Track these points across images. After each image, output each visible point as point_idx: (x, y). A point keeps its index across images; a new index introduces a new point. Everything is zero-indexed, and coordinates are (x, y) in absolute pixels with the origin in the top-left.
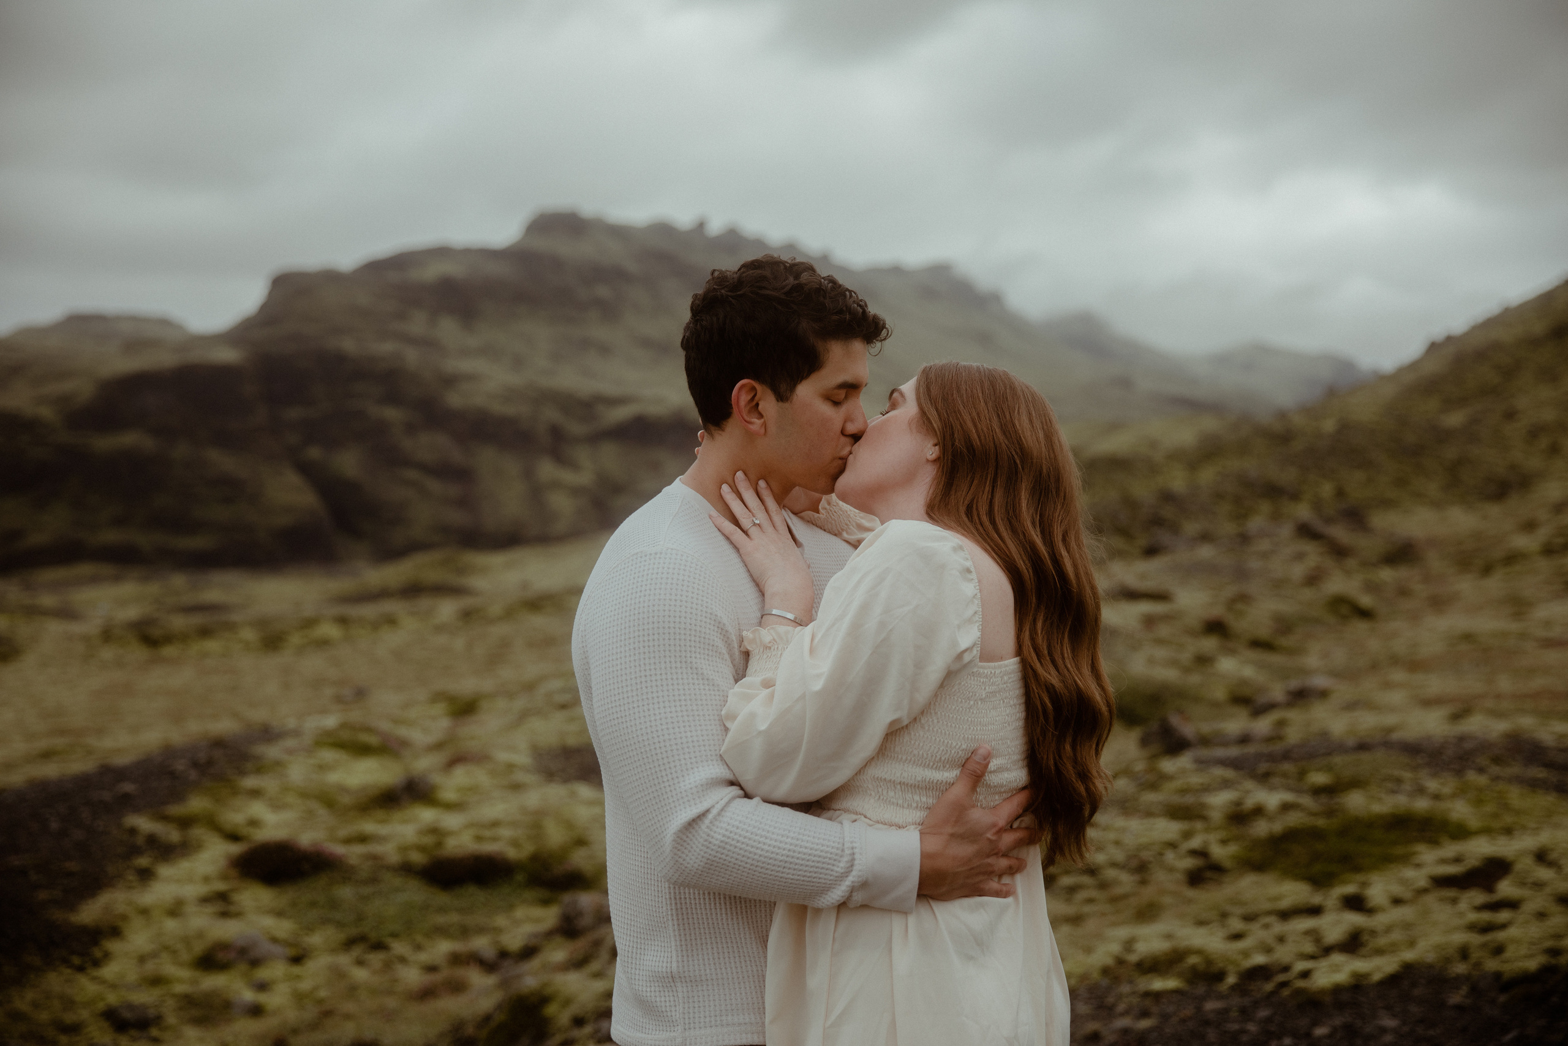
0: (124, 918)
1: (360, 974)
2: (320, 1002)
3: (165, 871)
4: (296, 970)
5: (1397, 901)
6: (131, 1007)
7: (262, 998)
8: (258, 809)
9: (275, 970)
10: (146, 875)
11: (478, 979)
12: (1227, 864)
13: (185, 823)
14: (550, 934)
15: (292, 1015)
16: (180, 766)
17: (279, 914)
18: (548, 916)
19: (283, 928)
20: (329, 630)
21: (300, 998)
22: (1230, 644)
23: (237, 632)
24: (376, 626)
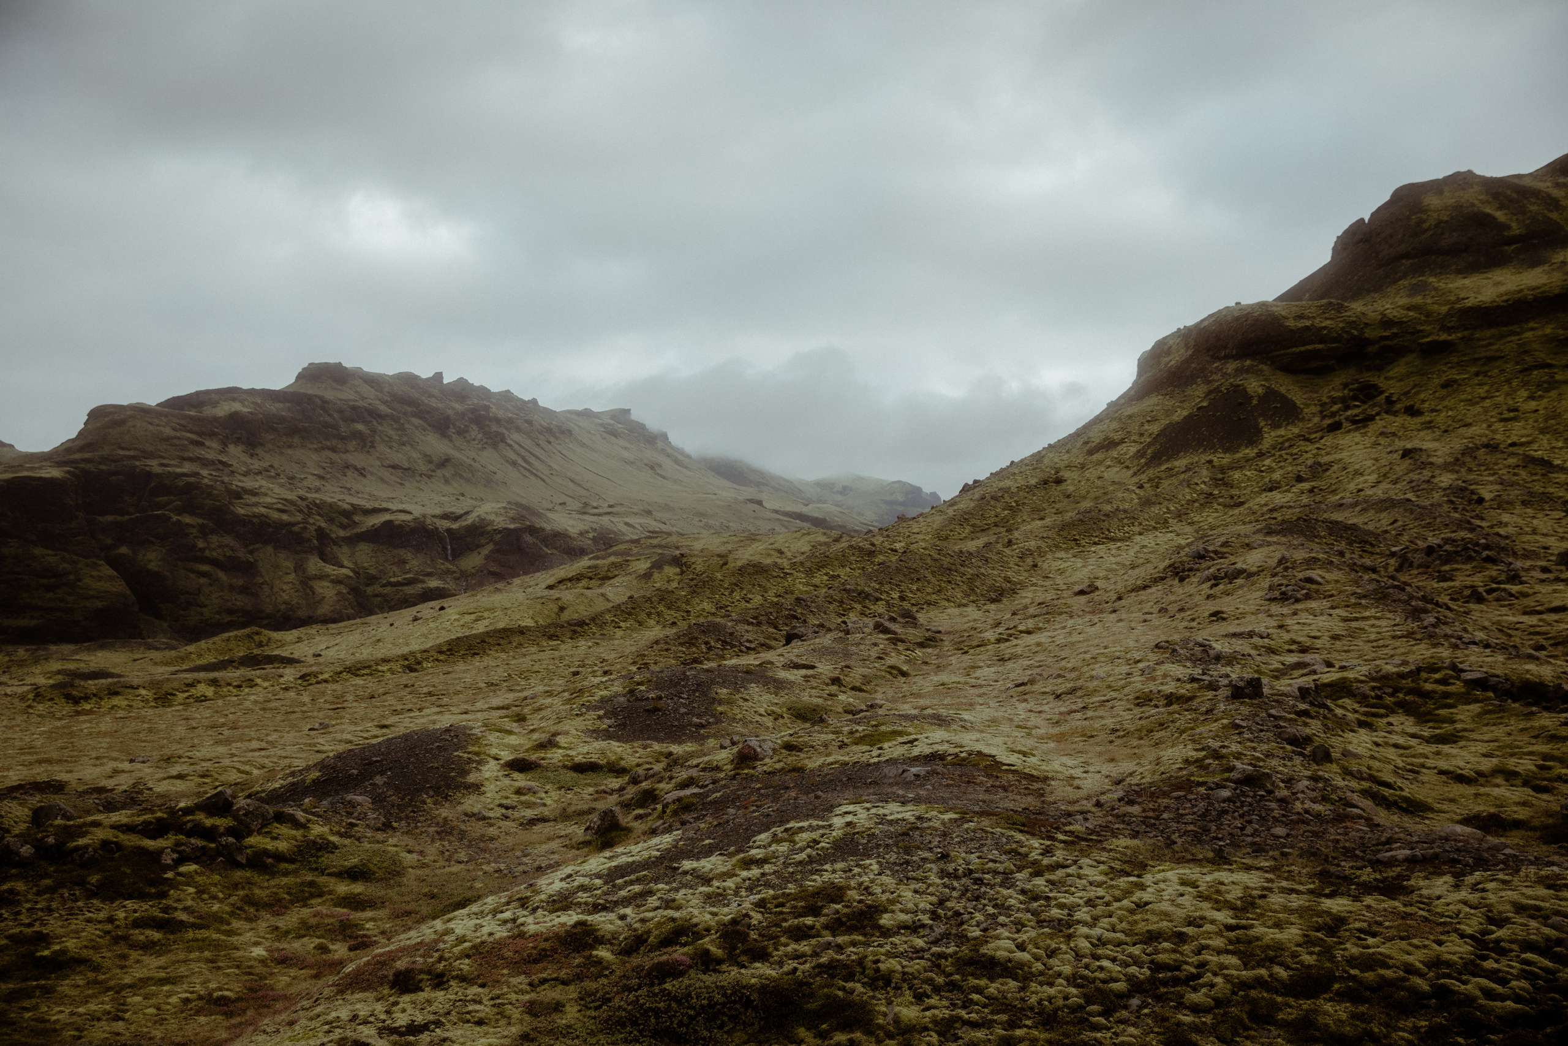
0: (482, 781)
3: (482, 768)
4: (548, 795)
5: (890, 748)
6: (503, 804)
8: (494, 750)
9: (541, 795)
10: (477, 769)
13: (475, 754)
17: (530, 780)
19: (535, 784)
20: (203, 689)
22: (843, 689)
23: (137, 692)
24: (239, 686)
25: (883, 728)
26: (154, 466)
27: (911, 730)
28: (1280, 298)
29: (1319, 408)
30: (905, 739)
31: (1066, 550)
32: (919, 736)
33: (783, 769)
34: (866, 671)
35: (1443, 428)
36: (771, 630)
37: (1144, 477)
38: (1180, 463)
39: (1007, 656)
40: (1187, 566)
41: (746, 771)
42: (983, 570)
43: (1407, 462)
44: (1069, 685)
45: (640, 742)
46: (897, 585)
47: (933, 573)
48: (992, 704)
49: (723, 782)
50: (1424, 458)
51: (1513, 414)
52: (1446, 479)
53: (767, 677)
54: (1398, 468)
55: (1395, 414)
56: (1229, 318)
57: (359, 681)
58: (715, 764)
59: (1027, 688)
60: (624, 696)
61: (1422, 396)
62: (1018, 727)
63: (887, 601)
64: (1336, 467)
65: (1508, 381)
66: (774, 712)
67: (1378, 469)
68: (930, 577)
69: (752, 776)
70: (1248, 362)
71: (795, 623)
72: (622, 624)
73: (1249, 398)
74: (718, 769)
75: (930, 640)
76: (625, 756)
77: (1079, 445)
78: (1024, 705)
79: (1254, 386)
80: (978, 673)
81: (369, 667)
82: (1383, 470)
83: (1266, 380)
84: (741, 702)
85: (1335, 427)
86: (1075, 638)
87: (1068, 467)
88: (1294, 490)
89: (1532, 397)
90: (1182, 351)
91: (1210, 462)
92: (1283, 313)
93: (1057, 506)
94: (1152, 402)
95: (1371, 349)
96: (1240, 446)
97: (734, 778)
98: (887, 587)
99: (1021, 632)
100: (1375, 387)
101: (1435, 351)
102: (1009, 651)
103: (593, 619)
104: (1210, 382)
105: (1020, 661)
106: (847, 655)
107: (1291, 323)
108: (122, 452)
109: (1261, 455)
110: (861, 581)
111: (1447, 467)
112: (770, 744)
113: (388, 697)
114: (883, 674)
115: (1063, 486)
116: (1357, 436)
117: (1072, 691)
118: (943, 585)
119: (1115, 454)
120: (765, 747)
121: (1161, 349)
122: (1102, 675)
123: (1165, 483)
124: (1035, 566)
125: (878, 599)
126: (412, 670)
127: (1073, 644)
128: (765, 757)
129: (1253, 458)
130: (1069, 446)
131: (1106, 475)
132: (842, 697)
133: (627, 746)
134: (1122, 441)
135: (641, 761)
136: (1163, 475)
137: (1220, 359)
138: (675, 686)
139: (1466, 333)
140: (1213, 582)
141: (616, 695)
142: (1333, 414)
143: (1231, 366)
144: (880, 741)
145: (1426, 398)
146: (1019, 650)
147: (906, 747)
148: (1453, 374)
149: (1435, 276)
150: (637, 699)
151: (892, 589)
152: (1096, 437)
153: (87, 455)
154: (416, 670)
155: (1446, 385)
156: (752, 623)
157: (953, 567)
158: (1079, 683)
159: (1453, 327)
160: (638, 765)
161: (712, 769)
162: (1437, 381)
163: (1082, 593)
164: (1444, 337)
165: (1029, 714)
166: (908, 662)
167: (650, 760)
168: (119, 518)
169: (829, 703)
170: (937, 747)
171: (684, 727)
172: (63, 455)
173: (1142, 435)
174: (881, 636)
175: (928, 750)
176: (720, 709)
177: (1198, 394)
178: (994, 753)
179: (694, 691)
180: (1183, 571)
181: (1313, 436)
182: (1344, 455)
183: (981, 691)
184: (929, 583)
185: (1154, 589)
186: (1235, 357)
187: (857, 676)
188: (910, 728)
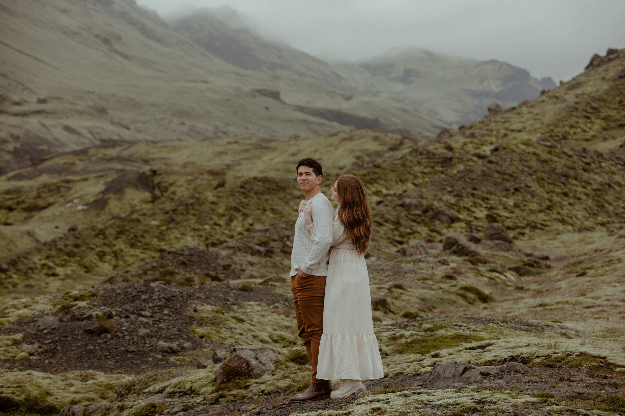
5: (450, 354)
12: (389, 352)
25: (441, 332)
27: (483, 334)
30: (474, 344)
32: (495, 341)
33: (289, 387)
34: (427, 293)
41: (234, 392)
45: (77, 372)
46: (483, 199)
47: (540, 180)
49: (200, 408)
53: (273, 295)
58: (188, 386)
60: (54, 315)
63: (468, 223)
66: (283, 339)
68: (535, 186)
69: (244, 397)
72: (59, 270)
74: (192, 392)
75: (532, 266)
76: (55, 391)
84: (232, 323)
97: (216, 401)
98: (467, 202)
103: (13, 263)
110: (428, 192)
112: (271, 354)
114: (453, 297)
118: (555, 198)
120: (264, 358)
125: (453, 220)
128: (263, 372)
133: (57, 377)
135: (78, 397)
138: (133, 301)
141: (42, 314)
144: (435, 347)
150: (74, 318)
151: (475, 204)
156: (258, 253)
157: (572, 173)
160: (74, 402)
161: (185, 394)
166: (492, 282)
167: (91, 395)
170: (520, 351)
171: (144, 354)
174: (454, 256)
175: (506, 355)
176: (200, 330)
178: (604, 354)
179: (161, 308)
184: (533, 195)
187: (413, 300)
188: (483, 333)
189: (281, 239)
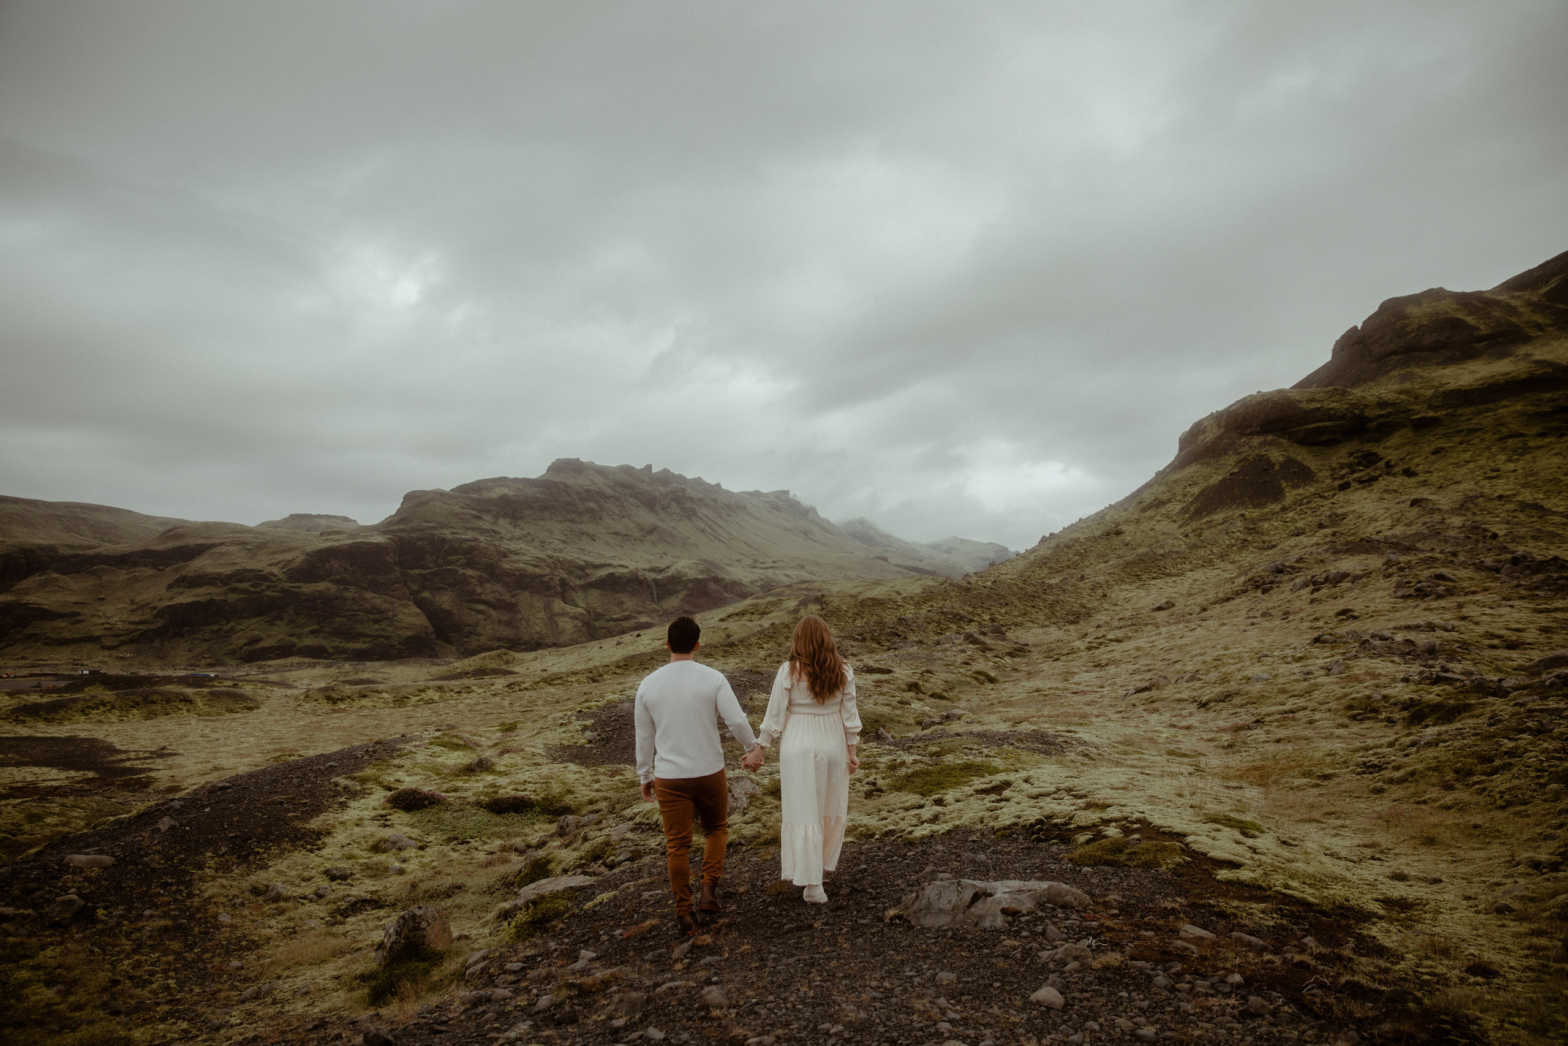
0: (334, 827)
1: (455, 855)
2: (435, 867)
3: (353, 804)
4: (421, 853)
5: (957, 801)
6: (337, 869)
7: (404, 866)
8: (400, 774)
9: (411, 853)
10: (343, 806)
11: (514, 857)
12: (884, 788)
13: (363, 781)
14: (552, 836)
15: (420, 874)
16: (359, 754)
17: (412, 826)
18: (553, 828)
19: (415, 832)
20: (432, 694)
21: (424, 866)
22: (921, 696)
23: (381, 695)
24: (459, 692)
25: (949, 759)
26: (447, 534)
27: (997, 762)
28: (1294, 387)
29: (1330, 472)
30: (986, 782)
31: (1130, 583)
32: (1012, 777)
34: (950, 677)
35: (1438, 485)
36: (875, 645)
37: (1188, 529)
38: (1219, 517)
39: (1104, 662)
40: (1268, 580)
42: (1061, 597)
43: (1416, 510)
44: (1219, 689)
46: (989, 609)
47: (1019, 599)
48: (1110, 713)
50: (1430, 506)
51: (1495, 474)
52: (1457, 521)
54: (1409, 515)
55: (1394, 475)
56: (1253, 402)
57: (552, 689)
59: (1154, 693)
61: (1416, 461)
62: (1171, 753)
63: (979, 623)
64: (1351, 516)
65: (1488, 448)
67: (1391, 515)
68: (1016, 602)
70: (1270, 437)
71: (896, 639)
72: (765, 646)
73: (1271, 465)
75: (1019, 650)
76: (578, 789)
77: (1134, 505)
78: (1155, 716)
79: (1276, 456)
80: (1077, 679)
81: (561, 678)
82: (1396, 516)
83: (1285, 451)
85: (1345, 487)
86: (1180, 642)
87: (1126, 522)
88: (1318, 534)
89: (1510, 460)
90: (1215, 430)
91: (1243, 515)
92: (1298, 398)
93: (1118, 552)
94: (1192, 469)
95: (1369, 425)
96: (1266, 503)
98: (979, 611)
99: (1111, 640)
100: (1375, 455)
101: (1423, 425)
102: (1105, 656)
103: (741, 641)
104: (1239, 453)
105: (1123, 666)
106: (930, 659)
107: (1304, 406)
108: (426, 524)
109: (1284, 509)
110: (957, 605)
111: (1453, 512)
113: (569, 703)
114: (969, 679)
115: (1122, 537)
116: (1364, 493)
117: (1226, 697)
118: (1028, 609)
119: (1163, 511)
121: (1197, 430)
122: (1265, 676)
123: (1207, 534)
124: (1105, 596)
125: (971, 621)
126: (594, 681)
127: (1180, 647)
129: (1278, 513)
130: (1126, 506)
131: (1156, 527)
132: (916, 705)
133: (589, 772)
134: (1169, 501)
135: (598, 795)
136: (1204, 526)
137: (1247, 435)
139: (1449, 411)
140: (1311, 587)
142: (1342, 477)
143: (1256, 441)
144: (941, 786)
145: (1418, 462)
146: (1117, 655)
147: (989, 800)
148: (1440, 443)
149: (1420, 367)
151: (983, 612)
152: (1148, 498)
153: (402, 527)
154: (598, 681)
155: (1435, 453)
156: (857, 640)
157: (1036, 595)
158: (1233, 686)
159: (1438, 406)
162: (1428, 449)
163: (1159, 609)
164: (1431, 414)
165: (1173, 730)
166: (997, 667)
168: (423, 572)
169: (898, 712)
170: (1050, 806)
172: (385, 527)
173: (1185, 495)
174: (970, 646)
175: (1032, 814)
177: (1229, 463)
180: (1264, 583)
181: (1326, 494)
182: (1356, 507)
183: (1088, 698)
184: (1015, 607)
185: (1238, 601)
186: (1258, 434)
187: (939, 682)
188: (997, 759)
189: (871, 632)
